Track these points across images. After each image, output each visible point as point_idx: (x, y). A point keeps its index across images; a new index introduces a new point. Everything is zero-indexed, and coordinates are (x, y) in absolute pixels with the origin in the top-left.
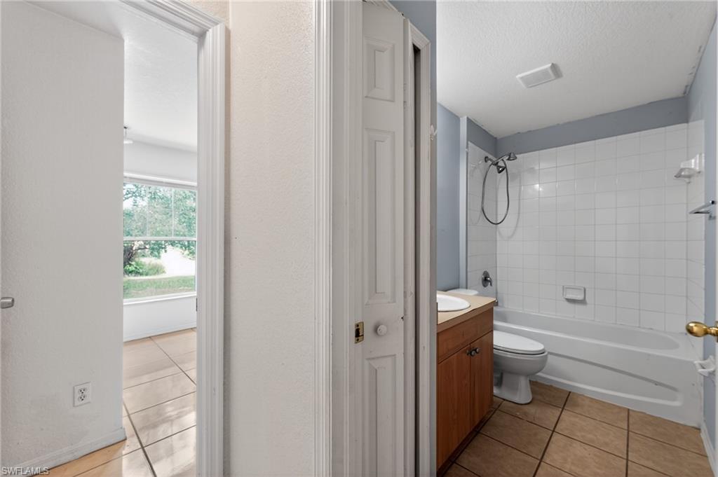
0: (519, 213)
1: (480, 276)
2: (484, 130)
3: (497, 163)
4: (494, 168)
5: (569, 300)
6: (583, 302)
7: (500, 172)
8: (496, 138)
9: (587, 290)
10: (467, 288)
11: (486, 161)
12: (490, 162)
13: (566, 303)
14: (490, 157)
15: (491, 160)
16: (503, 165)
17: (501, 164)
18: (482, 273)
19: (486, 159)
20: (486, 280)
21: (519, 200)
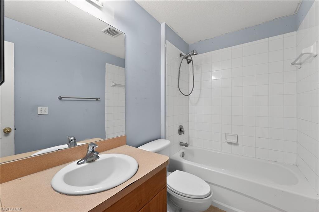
0: (201, 89)
1: (177, 129)
2: (179, 36)
3: (187, 57)
4: (185, 60)
5: (228, 143)
6: (236, 144)
7: (189, 63)
8: (188, 44)
9: (238, 136)
10: (165, 139)
11: (181, 57)
12: (183, 57)
13: (227, 144)
14: (183, 54)
15: (183, 56)
16: (191, 59)
17: (189, 58)
18: (179, 126)
19: (181, 55)
20: (181, 131)
21: (201, 81)
